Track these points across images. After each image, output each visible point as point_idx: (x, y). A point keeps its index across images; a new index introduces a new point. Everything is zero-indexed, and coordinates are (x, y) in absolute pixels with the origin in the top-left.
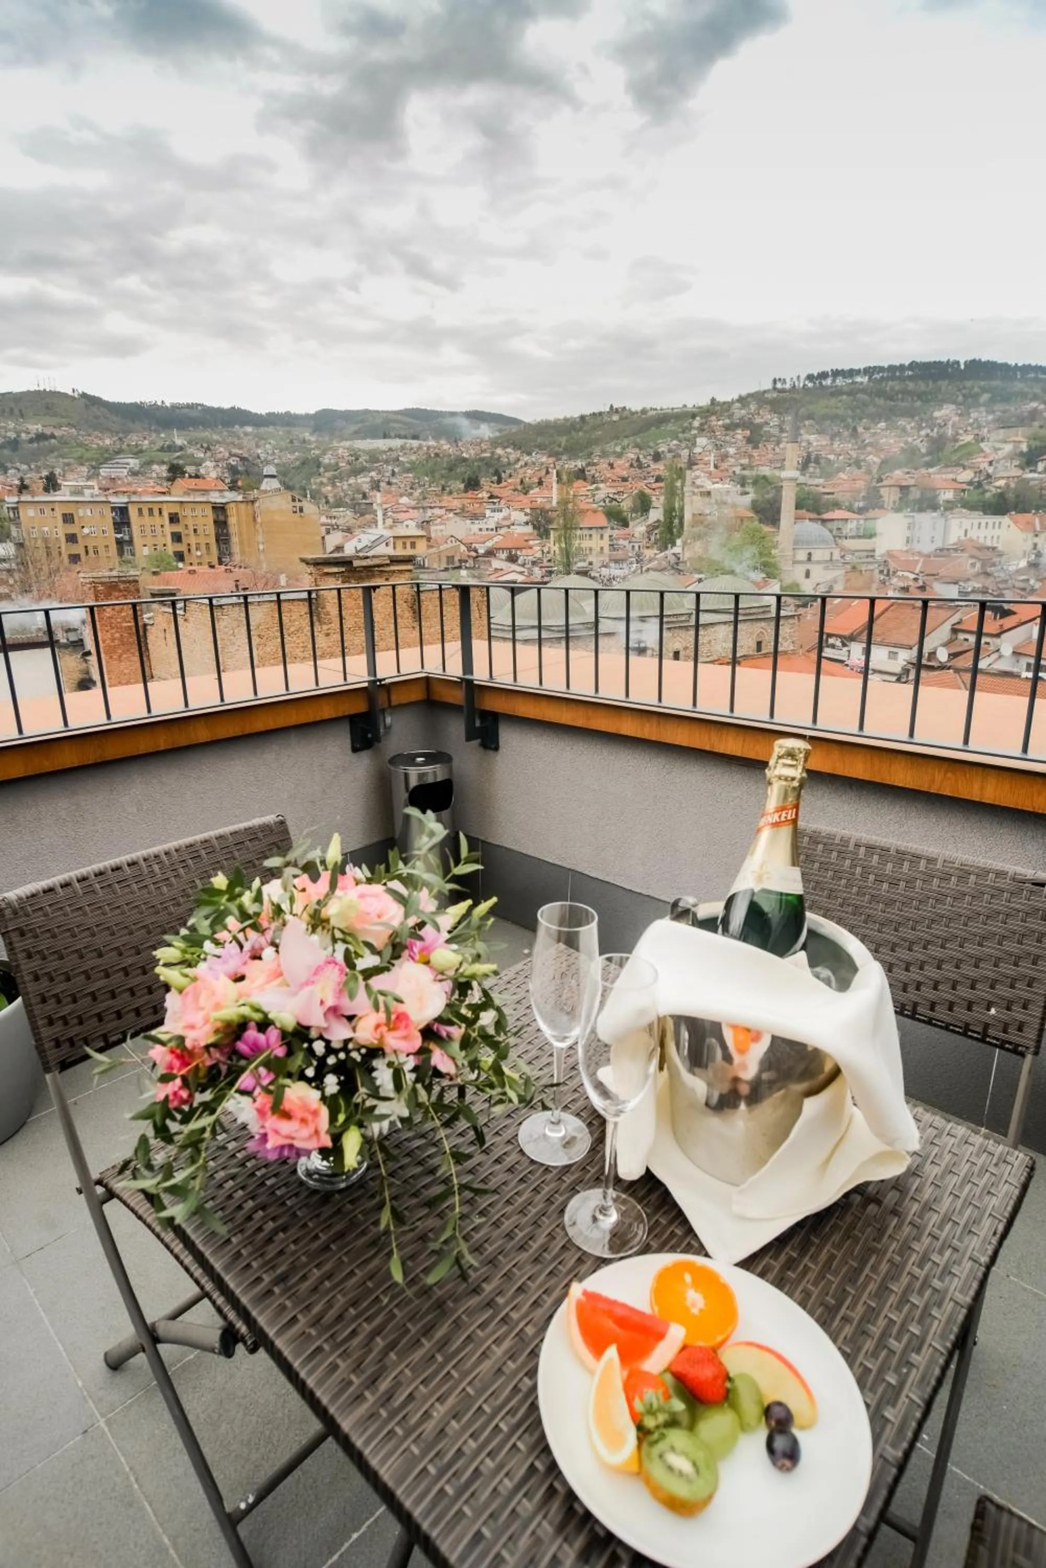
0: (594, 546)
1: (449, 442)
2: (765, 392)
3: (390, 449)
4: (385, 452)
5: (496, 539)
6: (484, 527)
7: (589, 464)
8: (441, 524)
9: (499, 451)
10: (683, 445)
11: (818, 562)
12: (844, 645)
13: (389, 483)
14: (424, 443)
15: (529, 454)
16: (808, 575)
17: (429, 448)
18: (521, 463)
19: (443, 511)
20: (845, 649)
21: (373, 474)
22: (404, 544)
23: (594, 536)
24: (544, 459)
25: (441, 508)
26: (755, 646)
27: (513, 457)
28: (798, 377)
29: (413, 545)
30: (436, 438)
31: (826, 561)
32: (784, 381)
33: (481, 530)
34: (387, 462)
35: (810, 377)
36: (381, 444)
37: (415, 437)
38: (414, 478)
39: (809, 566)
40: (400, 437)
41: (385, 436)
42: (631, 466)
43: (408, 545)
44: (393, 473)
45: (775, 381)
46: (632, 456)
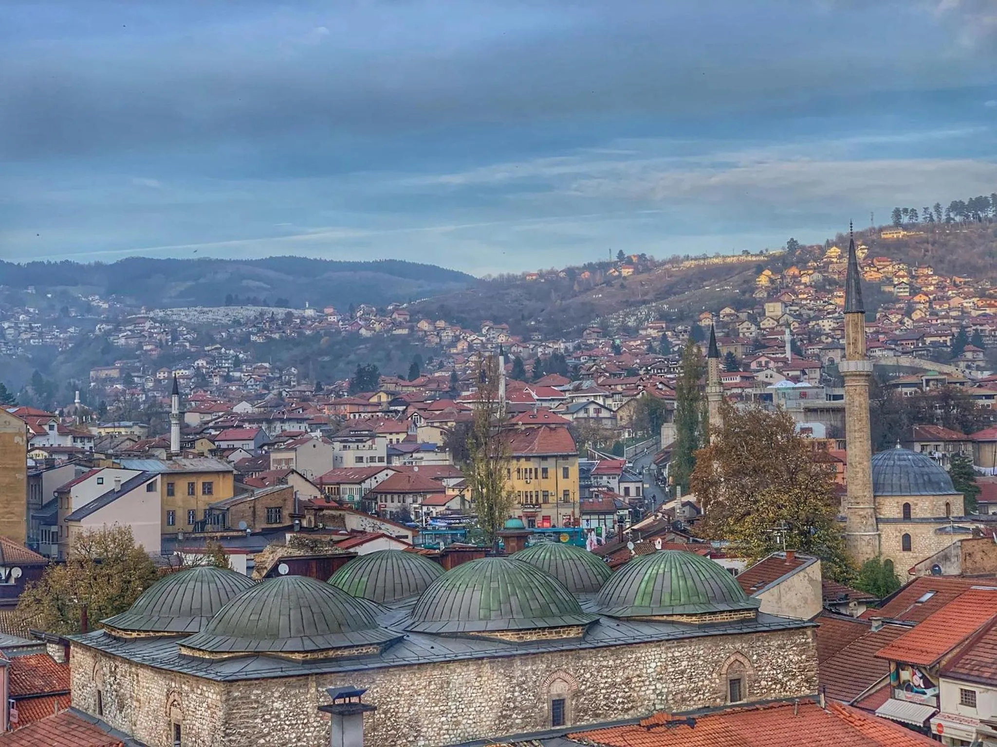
0: (552, 490)
1: (338, 312)
2: (881, 230)
3: (237, 323)
4: (226, 327)
5: (381, 477)
6: (366, 454)
7: (578, 348)
8: (288, 449)
9: (424, 325)
10: (743, 316)
11: (924, 521)
12: (928, 684)
13: (228, 379)
14: (296, 312)
15: (477, 330)
16: (907, 543)
17: (303, 319)
18: (462, 346)
19: (304, 426)
20: (930, 692)
21: (201, 362)
22: (192, 486)
23: (551, 472)
24: (502, 339)
25: (300, 420)
26: (725, 688)
27: (448, 335)
28: (937, 207)
29: (208, 489)
30: (317, 305)
31: (938, 520)
32: (914, 213)
33: (360, 459)
34: (228, 343)
35: (957, 207)
36: (220, 314)
37: (282, 303)
38: (272, 370)
39: (908, 528)
40: (255, 302)
41: (230, 301)
42: (651, 349)
43: (199, 488)
44: (237, 363)
45: (897, 214)
46: (653, 333)
